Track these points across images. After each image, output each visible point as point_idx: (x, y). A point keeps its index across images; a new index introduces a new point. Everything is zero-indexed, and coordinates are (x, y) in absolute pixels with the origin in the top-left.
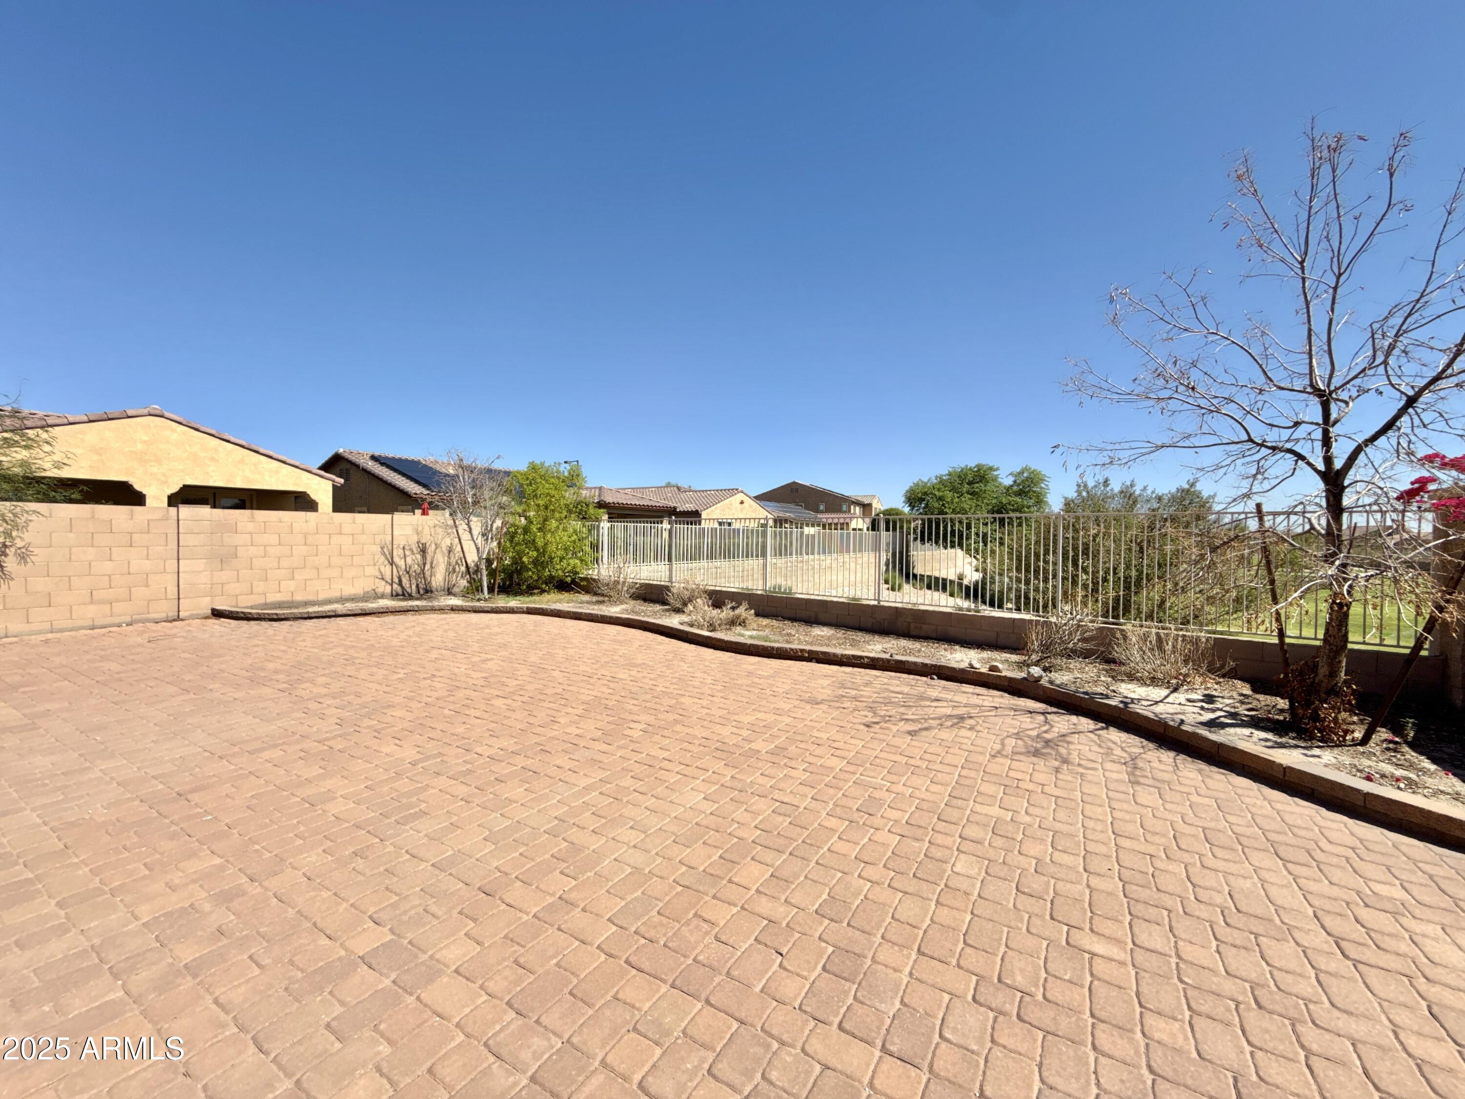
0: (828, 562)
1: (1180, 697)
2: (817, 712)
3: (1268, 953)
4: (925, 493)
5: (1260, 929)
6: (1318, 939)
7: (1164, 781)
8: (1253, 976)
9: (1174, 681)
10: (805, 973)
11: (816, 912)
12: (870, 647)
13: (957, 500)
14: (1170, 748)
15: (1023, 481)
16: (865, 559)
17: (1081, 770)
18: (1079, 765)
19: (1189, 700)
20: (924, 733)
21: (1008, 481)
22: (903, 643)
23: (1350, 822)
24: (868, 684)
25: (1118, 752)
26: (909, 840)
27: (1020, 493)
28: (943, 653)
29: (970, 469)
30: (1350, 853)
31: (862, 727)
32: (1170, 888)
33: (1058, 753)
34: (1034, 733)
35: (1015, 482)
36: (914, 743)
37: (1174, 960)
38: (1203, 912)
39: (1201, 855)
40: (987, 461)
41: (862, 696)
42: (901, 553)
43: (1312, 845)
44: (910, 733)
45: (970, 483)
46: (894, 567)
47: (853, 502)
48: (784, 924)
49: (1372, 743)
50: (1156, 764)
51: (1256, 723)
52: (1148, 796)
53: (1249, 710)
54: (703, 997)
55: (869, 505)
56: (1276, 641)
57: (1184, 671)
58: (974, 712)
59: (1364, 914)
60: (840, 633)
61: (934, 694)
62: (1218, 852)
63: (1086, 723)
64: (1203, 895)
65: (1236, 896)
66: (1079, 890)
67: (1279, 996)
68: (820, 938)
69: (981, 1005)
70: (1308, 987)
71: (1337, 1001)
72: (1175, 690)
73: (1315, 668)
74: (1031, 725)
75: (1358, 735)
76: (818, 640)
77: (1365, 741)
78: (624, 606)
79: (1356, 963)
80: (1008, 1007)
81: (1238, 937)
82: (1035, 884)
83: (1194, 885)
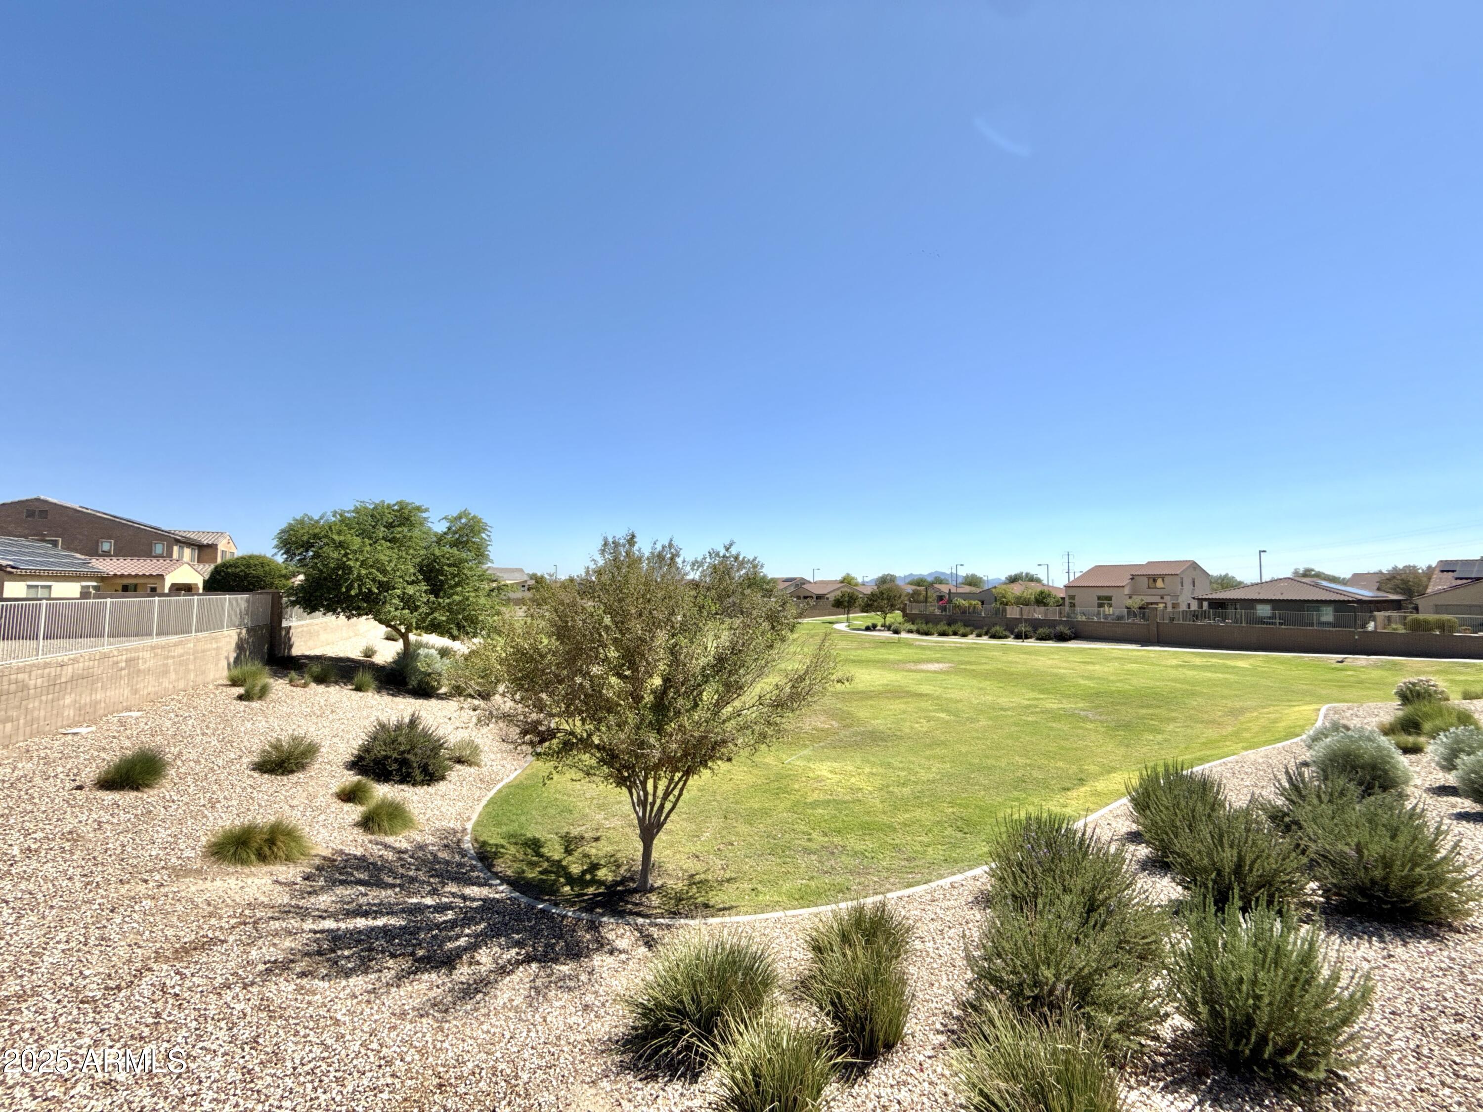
15: (460, 529)
21: (440, 528)
27: (455, 544)
35: (449, 528)
45: (390, 526)
47: (177, 541)
55: (213, 547)
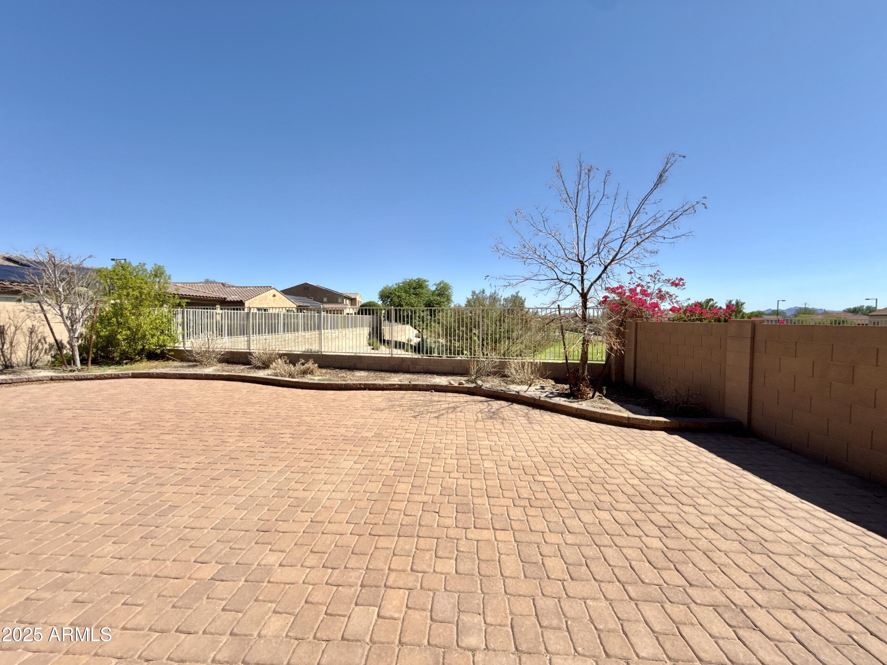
0: (337, 333)
1: (532, 388)
2: (384, 415)
3: (590, 468)
4: (391, 293)
5: (586, 462)
6: (601, 461)
7: (540, 421)
8: (588, 475)
9: (529, 382)
10: (451, 516)
11: (441, 494)
12: (392, 380)
13: (408, 298)
14: (537, 408)
15: (440, 289)
16: (358, 331)
17: (511, 422)
18: (509, 420)
19: (536, 389)
20: (442, 417)
21: (433, 288)
22: (408, 376)
23: (597, 424)
24: (402, 398)
25: (520, 412)
26: (462, 460)
27: (439, 295)
28: (429, 379)
29: (414, 281)
30: (600, 434)
31: (412, 418)
32: (557, 456)
33: (499, 416)
34: (487, 410)
35: (437, 289)
36: (440, 421)
37: (566, 477)
38: (568, 461)
39: (561, 444)
40: (423, 277)
41: (403, 404)
42: (377, 328)
43: (590, 434)
44: (435, 417)
45: (415, 288)
46: (373, 336)
47: (345, 297)
48: (430, 502)
49: (595, 397)
50: (534, 415)
51: (560, 395)
52: (537, 427)
53: (557, 390)
54: (415, 535)
55: (355, 299)
56: (565, 361)
57: (532, 377)
58: (458, 404)
59: (609, 450)
60: (372, 374)
61: (436, 399)
62: (566, 441)
63: (503, 403)
64: (567, 456)
65: (576, 454)
66: (529, 463)
67: (597, 479)
68: (448, 502)
69: (517, 506)
70: (602, 474)
71: (610, 476)
72: (530, 386)
73: (578, 371)
74: (484, 406)
75: (591, 395)
76: (360, 378)
77: (593, 397)
78: (215, 368)
79: (611, 465)
80: (526, 504)
81: (581, 466)
82: (515, 464)
83: (563, 453)
